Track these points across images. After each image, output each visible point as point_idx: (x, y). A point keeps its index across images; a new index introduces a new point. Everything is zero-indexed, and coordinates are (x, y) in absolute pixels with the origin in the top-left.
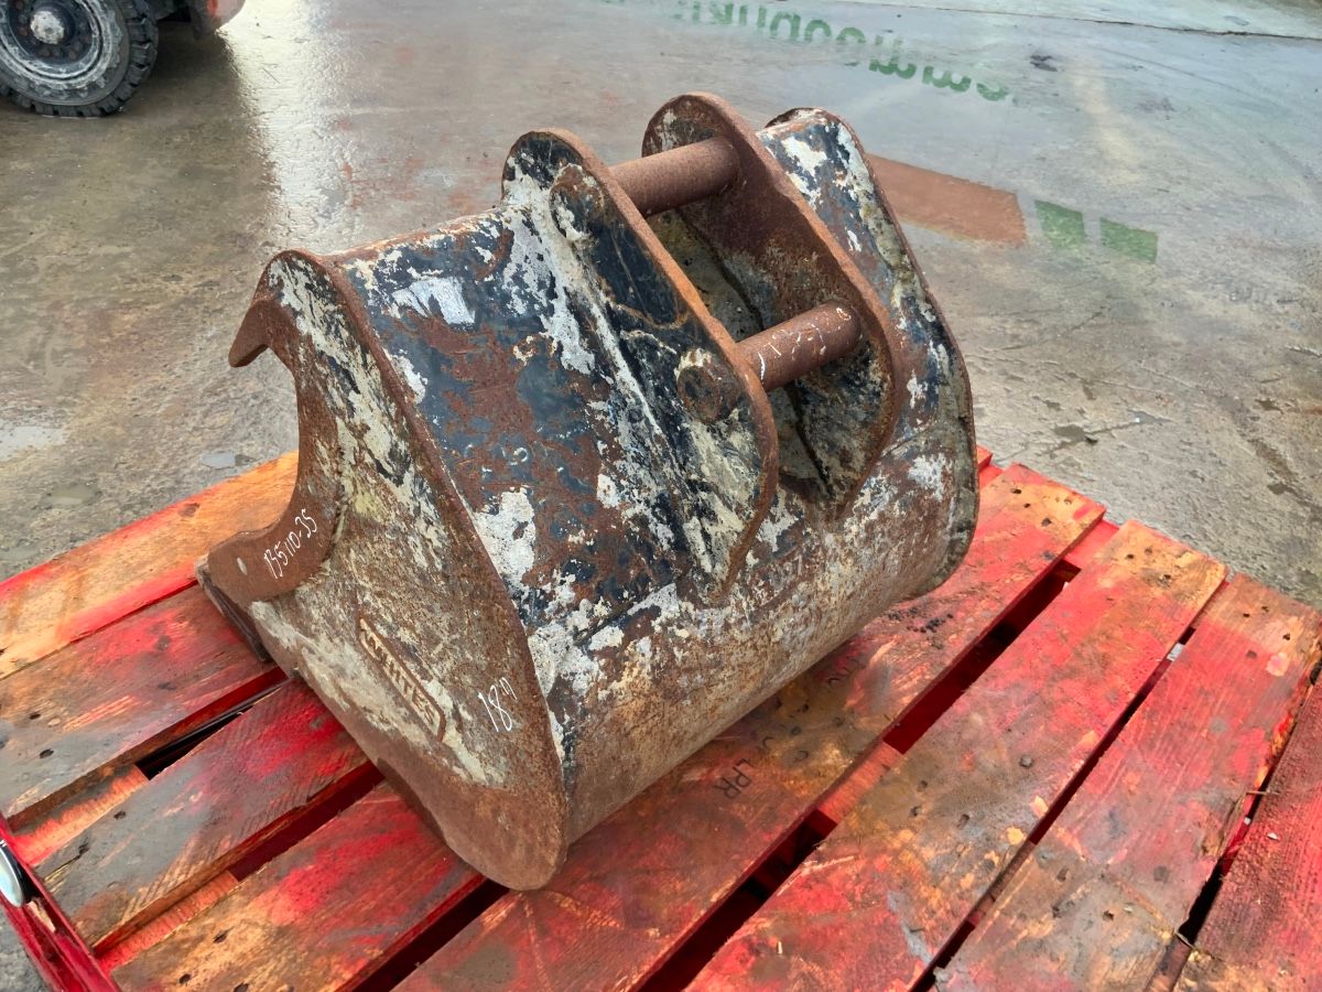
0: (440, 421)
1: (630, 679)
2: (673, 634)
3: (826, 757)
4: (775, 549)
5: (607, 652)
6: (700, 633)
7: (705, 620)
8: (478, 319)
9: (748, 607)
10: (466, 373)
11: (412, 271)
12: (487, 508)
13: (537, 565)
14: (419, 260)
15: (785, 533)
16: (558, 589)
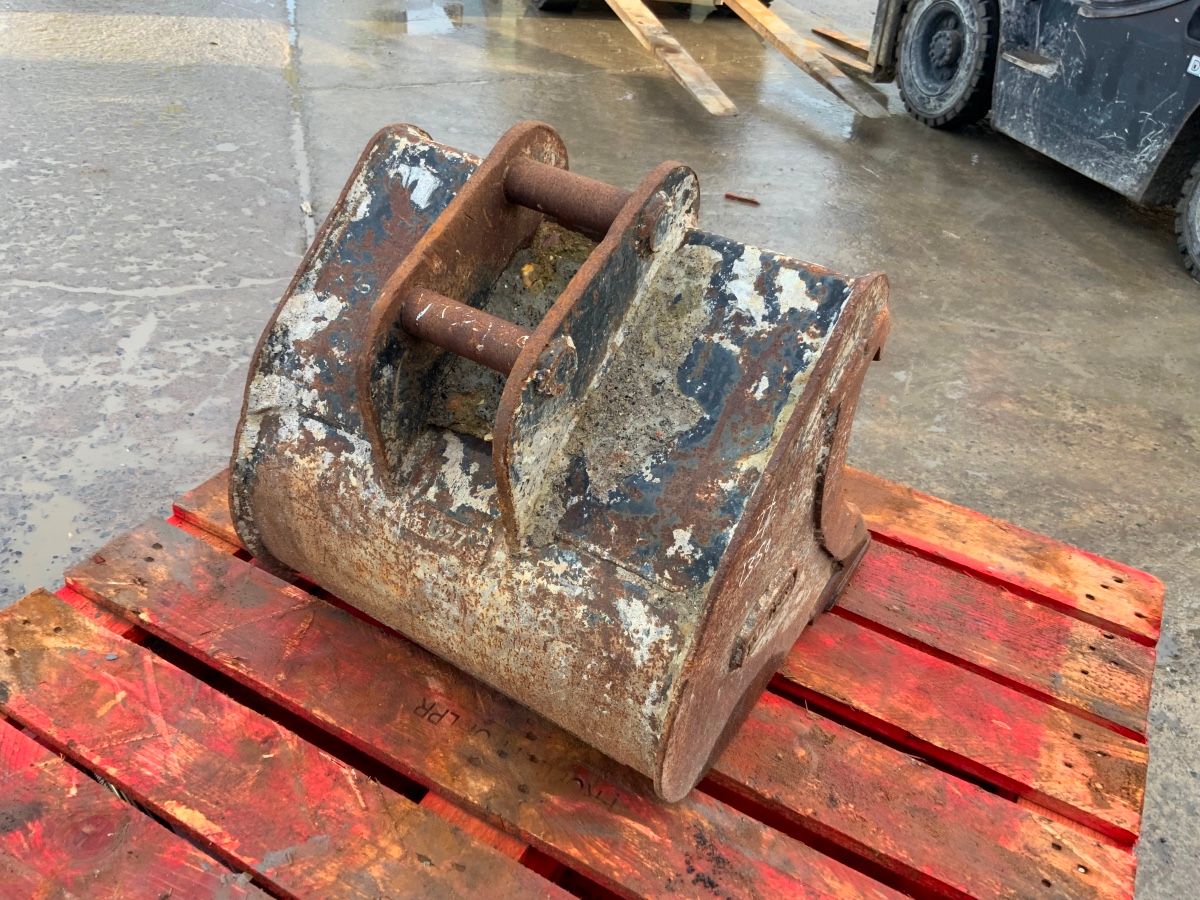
0: (351, 238)
1: (306, 465)
2: (347, 472)
3: (476, 780)
4: (453, 509)
5: (308, 434)
6: (364, 495)
7: (372, 491)
8: (426, 209)
9: (405, 519)
10: (392, 229)
11: (423, 161)
12: (320, 294)
13: (307, 343)
14: (432, 158)
15: (470, 509)
16: (307, 367)
